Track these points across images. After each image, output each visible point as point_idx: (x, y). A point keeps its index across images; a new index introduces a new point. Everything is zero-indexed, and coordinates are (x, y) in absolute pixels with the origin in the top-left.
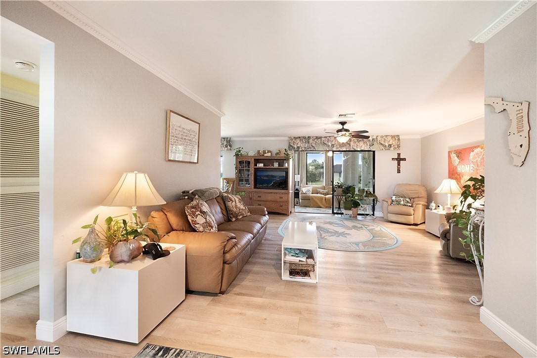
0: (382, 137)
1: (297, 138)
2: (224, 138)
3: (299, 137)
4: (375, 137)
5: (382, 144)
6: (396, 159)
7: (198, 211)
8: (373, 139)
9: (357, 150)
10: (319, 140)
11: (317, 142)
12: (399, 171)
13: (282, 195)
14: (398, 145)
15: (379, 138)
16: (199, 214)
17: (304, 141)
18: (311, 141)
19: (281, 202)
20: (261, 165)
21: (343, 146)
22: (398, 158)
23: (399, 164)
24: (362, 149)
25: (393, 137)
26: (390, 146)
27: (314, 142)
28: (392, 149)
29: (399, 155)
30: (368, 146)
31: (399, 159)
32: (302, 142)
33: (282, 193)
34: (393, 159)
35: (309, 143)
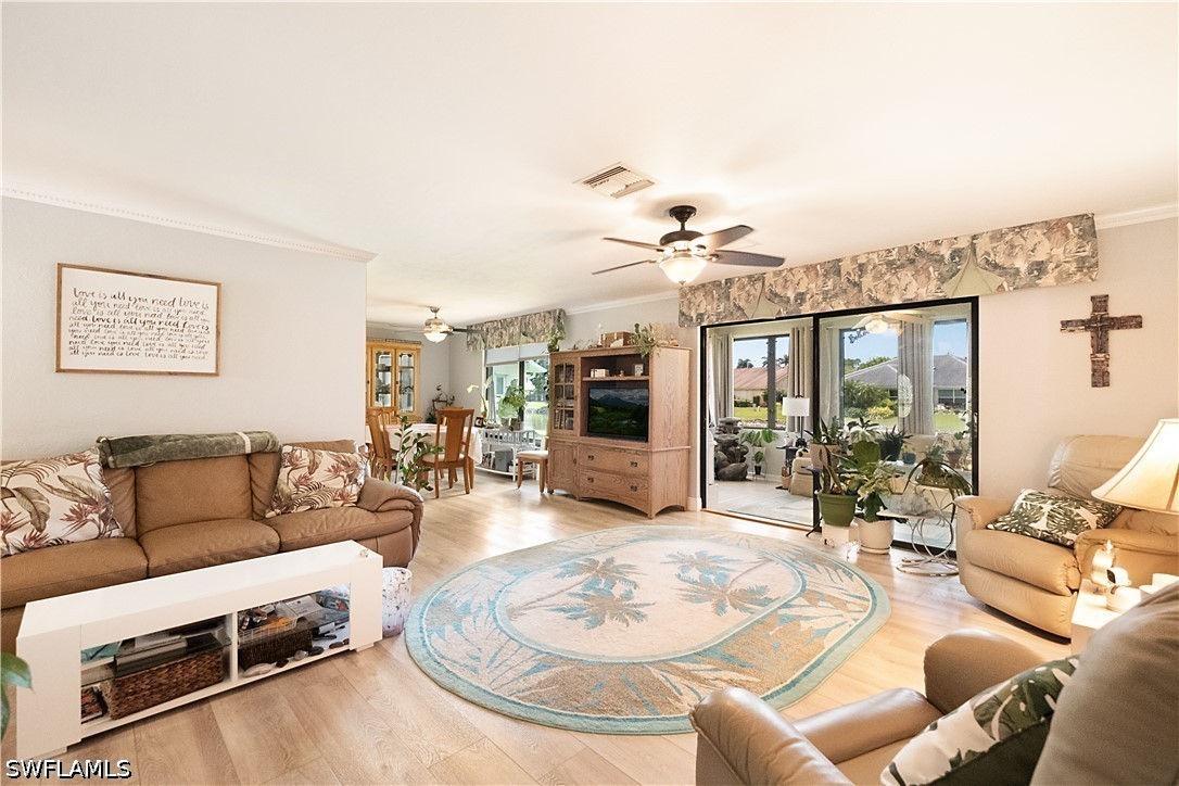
0: (998, 236)
1: (697, 288)
2: (549, 312)
3: (703, 285)
4: (963, 243)
5: (996, 266)
6: (1083, 322)
7: (96, 513)
8: (956, 254)
9: (887, 301)
10: (759, 285)
11: (753, 291)
12: (1100, 377)
13: (637, 459)
14: (1083, 260)
15: (983, 245)
16: (93, 521)
17: (716, 296)
18: (734, 291)
19: (634, 476)
20: (600, 374)
21: (836, 295)
22: (1093, 319)
23: (1100, 346)
24: (910, 296)
25: (1053, 227)
26: (1039, 268)
27: (744, 295)
28: (1049, 279)
29: (1100, 302)
30: (933, 284)
31: (1101, 324)
32: (709, 298)
33: (637, 452)
34: (1065, 324)
35: (728, 298)
